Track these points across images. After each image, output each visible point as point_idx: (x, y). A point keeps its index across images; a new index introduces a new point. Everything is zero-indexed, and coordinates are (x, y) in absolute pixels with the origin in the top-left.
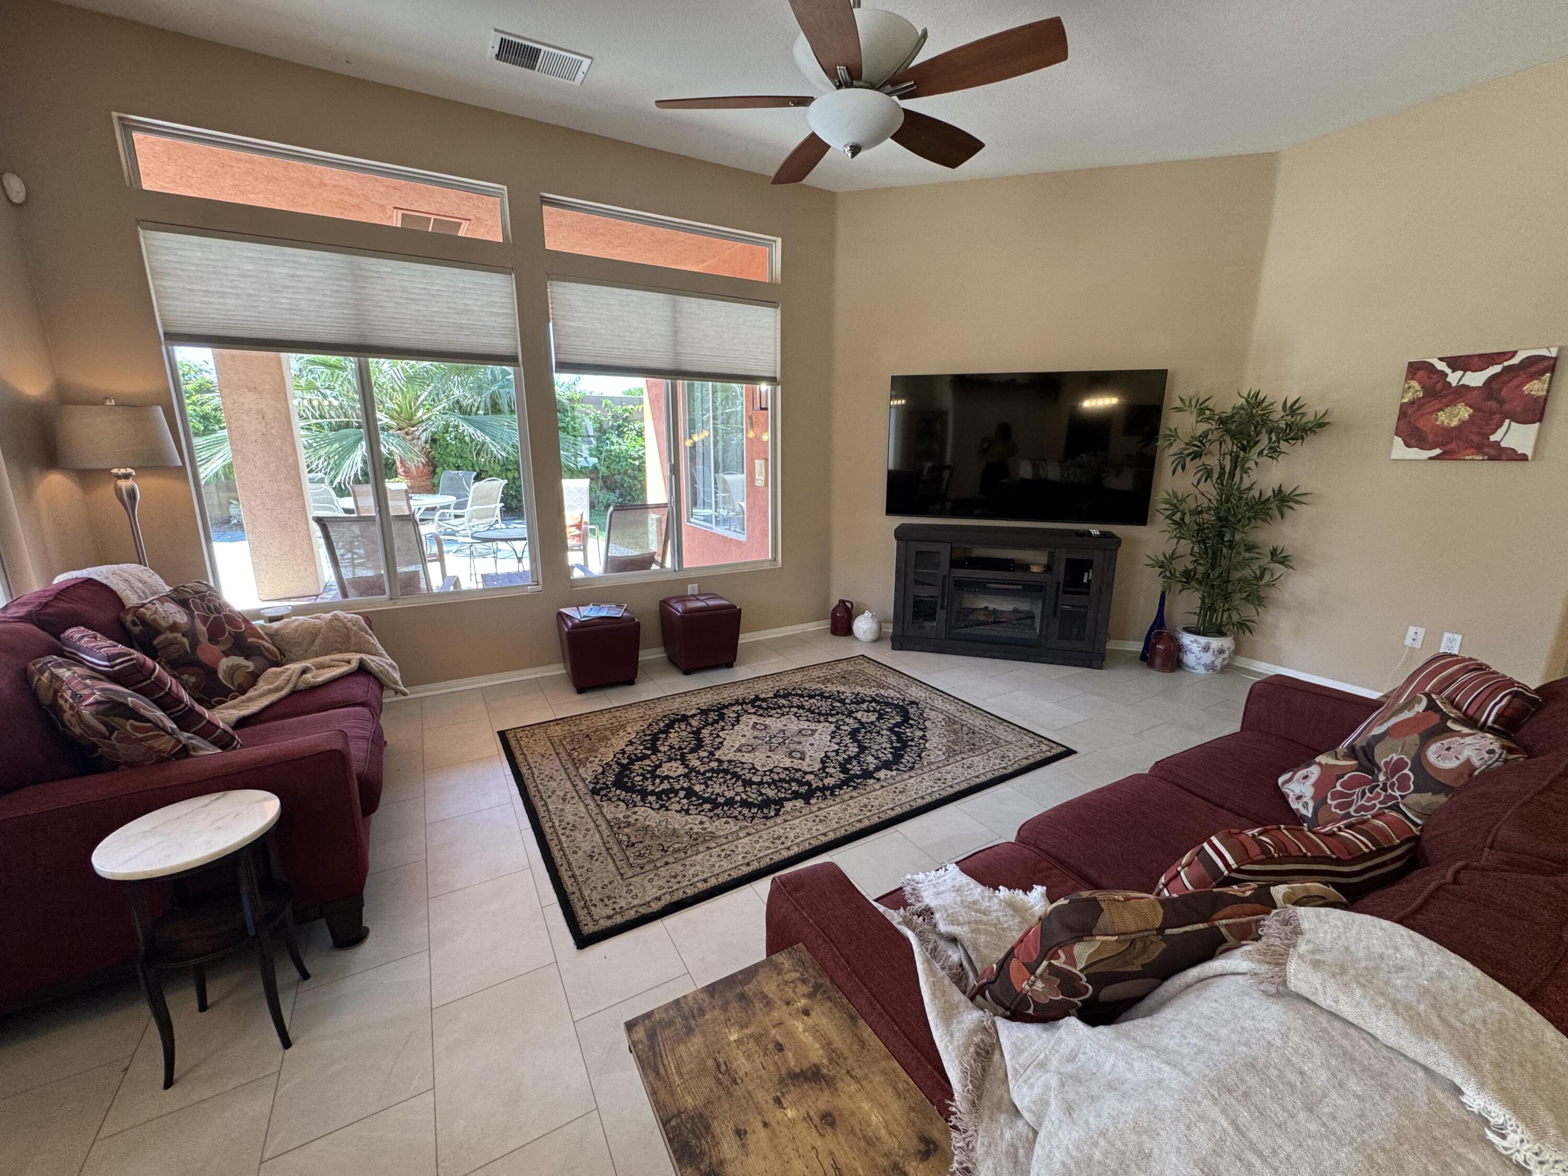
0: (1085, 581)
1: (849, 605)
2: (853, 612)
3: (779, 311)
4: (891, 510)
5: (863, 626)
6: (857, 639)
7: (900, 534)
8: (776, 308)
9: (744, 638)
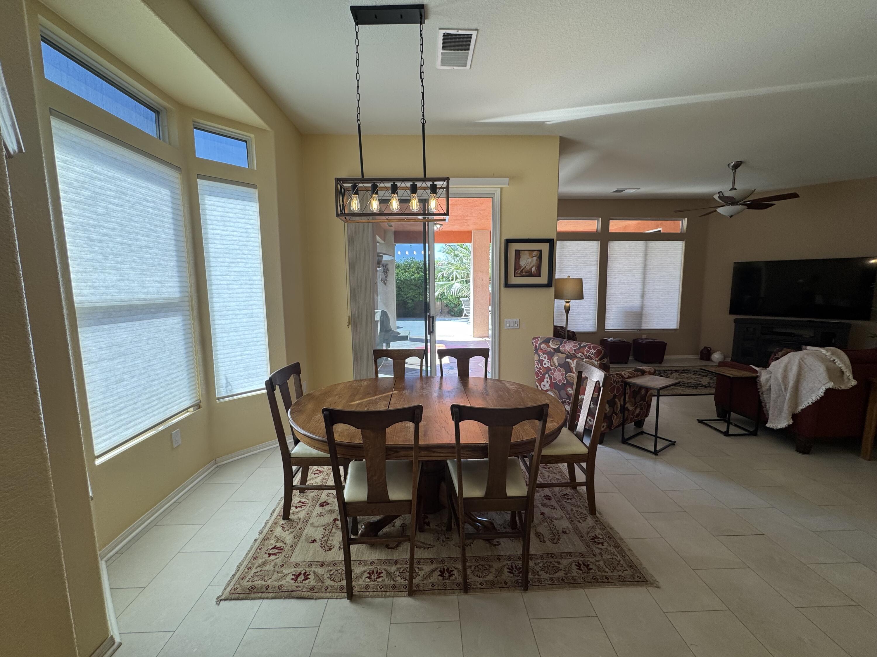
0: (833, 342)
1: (709, 349)
2: (711, 352)
3: (684, 242)
4: (731, 312)
5: (717, 357)
6: (713, 362)
7: (736, 321)
8: (683, 241)
9: (666, 357)
